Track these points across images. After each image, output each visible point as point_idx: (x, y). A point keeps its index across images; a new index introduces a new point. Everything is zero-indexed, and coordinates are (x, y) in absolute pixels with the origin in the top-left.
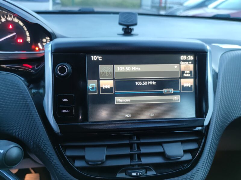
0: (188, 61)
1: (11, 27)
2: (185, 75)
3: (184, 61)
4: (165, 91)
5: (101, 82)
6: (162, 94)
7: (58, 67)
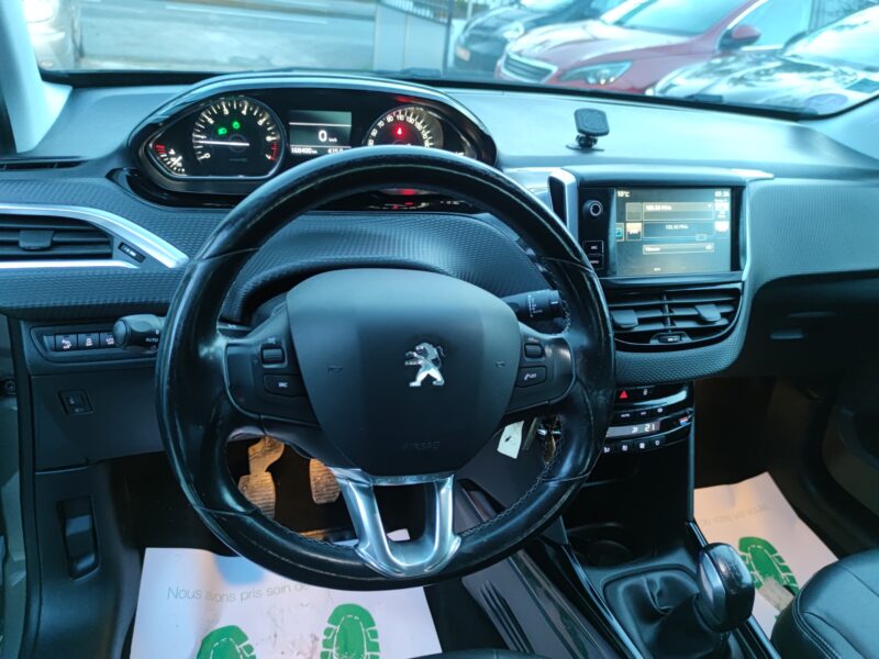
0: (723, 198)
1: (400, 132)
2: (719, 216)
3: (718, 198)
4: (697, 237)
5: (628, 225)
6: (694, 241)
7: (590, 205)
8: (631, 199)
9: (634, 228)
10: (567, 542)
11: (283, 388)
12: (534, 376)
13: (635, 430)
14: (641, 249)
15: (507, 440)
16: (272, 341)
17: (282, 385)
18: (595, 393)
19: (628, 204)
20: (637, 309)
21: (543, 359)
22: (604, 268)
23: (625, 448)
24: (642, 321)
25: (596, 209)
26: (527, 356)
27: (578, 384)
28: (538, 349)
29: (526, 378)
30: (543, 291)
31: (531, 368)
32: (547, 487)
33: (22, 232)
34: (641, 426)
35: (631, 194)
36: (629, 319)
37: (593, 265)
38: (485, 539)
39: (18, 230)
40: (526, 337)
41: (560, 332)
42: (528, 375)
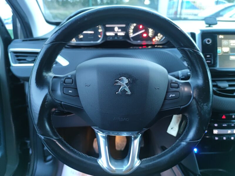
5: (223, 48)
7: (206, 40)
8: (224, 39)
9: (226, 50)
10: (199, 173)
11: (70, 92)
12: (174, 95)
13: (229, 132)
14: (229, 58)
15: (172, 129)
16: (70, 76)
17: (70, 91)
18: (202, 104)
19: (222, 41)
20: (228, 81)
21: (178, 89)
22: (213, 65)
23: (225, 138)
24: (230, 86)
25: (209, 41)
26: (171, 87)
27: (194, 100)
28: (177, 85)
29: (170, 96)
30: (185, 70)
31: (173, 92)
32: (180, 144)
33: (28, 57)
34: (232, 130)
35: (224, 37)
36: (224, 85)
37: (208, 63)
38: (151, 163)
39: (27, 56)
40: (172, 80)
41: (187, 80)
42: (171, 95)
